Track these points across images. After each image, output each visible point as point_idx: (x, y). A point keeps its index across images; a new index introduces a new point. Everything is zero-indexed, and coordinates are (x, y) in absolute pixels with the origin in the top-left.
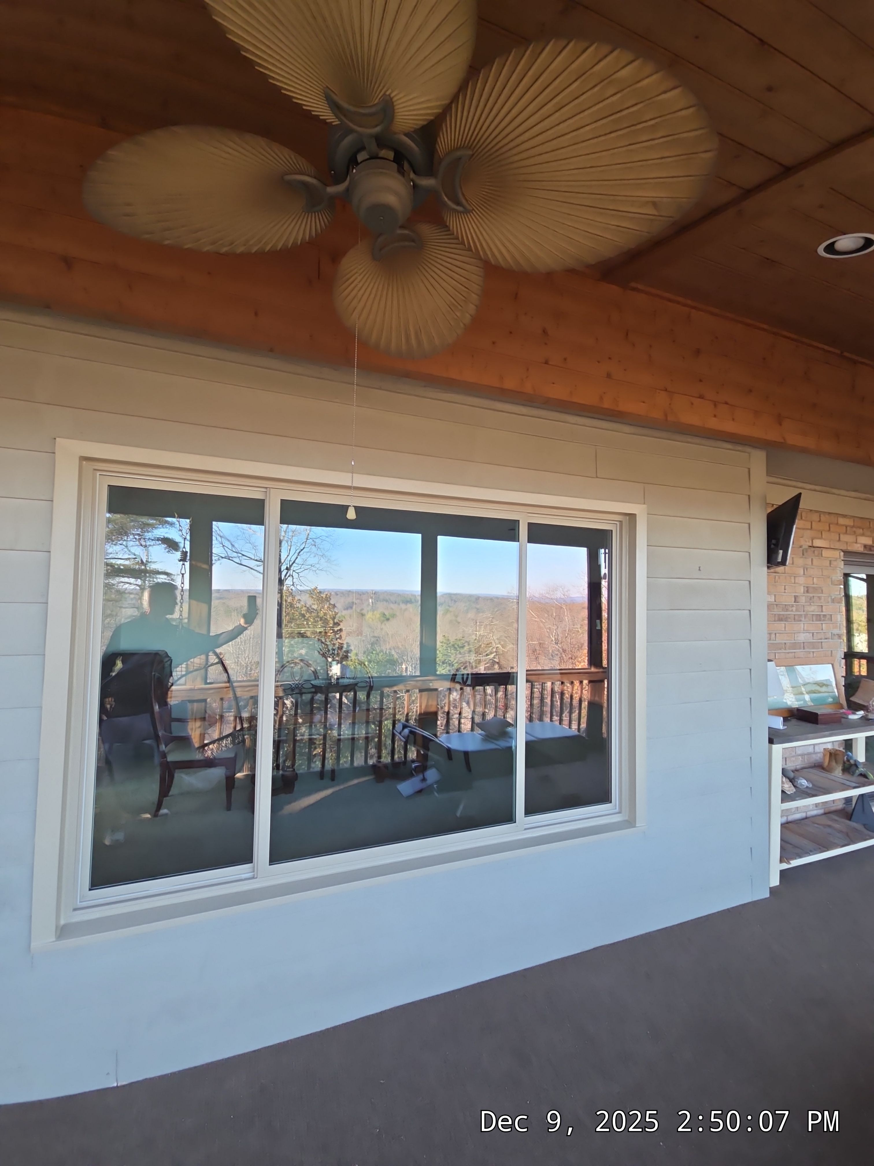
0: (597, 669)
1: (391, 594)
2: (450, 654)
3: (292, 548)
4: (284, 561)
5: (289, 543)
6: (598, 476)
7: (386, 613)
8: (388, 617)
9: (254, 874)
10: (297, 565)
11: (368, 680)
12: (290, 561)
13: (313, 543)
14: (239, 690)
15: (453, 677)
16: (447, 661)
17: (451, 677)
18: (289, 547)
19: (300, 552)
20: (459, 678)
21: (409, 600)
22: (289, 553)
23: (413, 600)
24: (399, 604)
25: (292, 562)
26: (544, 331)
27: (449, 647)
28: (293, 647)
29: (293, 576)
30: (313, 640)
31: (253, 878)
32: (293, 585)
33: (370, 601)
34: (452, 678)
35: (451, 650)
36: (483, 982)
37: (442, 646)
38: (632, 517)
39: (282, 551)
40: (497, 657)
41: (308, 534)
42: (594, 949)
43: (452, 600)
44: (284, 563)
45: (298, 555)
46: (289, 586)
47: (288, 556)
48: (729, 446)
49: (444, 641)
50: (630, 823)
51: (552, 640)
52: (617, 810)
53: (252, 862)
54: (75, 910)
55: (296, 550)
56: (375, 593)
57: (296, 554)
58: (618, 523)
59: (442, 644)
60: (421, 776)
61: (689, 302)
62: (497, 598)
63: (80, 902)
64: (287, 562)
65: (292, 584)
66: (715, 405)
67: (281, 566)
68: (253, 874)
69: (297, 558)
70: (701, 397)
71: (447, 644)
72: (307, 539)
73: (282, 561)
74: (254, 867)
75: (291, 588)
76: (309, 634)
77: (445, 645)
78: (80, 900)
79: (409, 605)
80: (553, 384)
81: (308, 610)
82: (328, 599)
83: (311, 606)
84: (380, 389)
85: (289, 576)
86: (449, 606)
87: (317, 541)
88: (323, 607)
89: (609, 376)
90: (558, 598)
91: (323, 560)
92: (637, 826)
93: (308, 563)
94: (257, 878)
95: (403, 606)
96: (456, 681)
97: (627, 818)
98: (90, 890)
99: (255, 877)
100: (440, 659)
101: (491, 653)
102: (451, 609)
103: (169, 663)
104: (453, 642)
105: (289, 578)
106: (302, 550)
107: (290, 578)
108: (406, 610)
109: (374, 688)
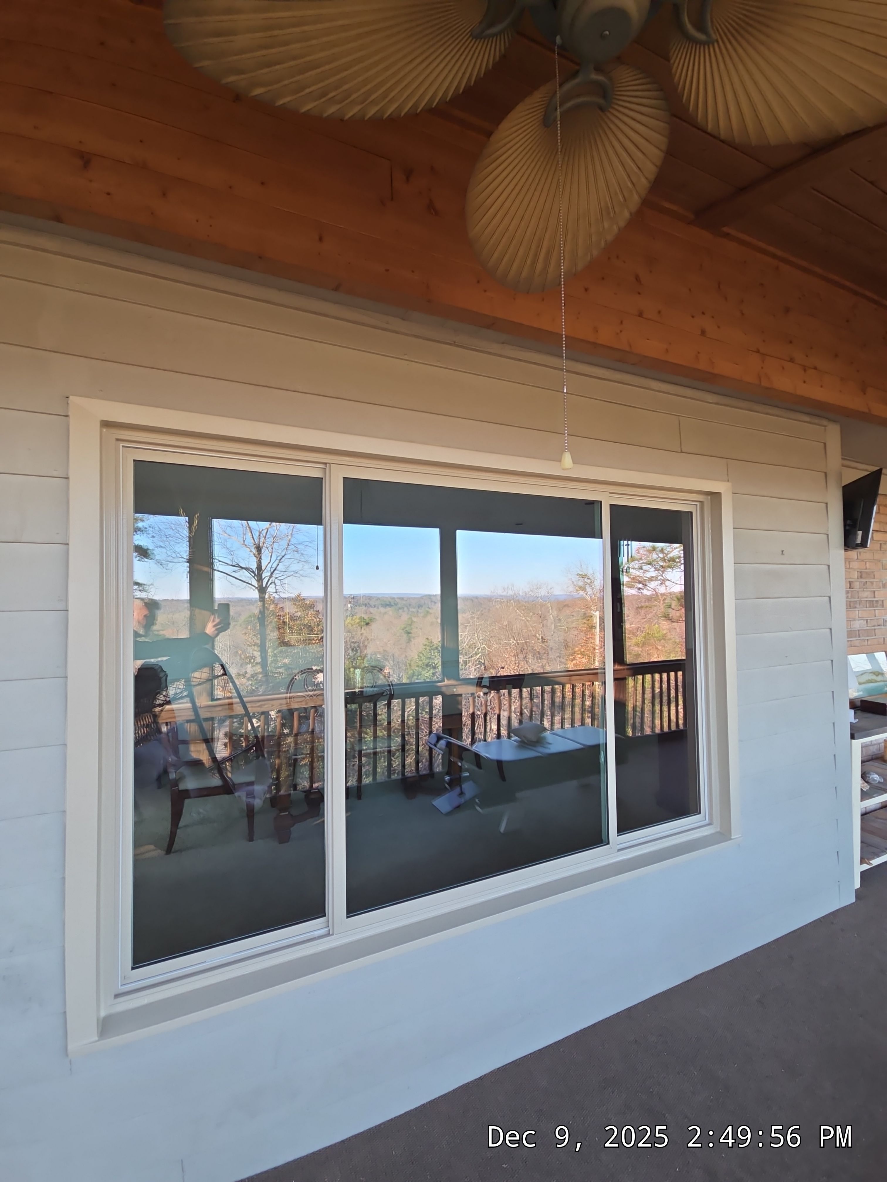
0: (621, 666)
1: (369, 597)
2: (433, 657)
3: (273, 554)
4: (265, 569)
5: (270, 549)
6: (683, 451)
7: (366, 618)
8: (367, 621)
9: (329, 930)
10: (279, 572)
11: (388, 688)
12: (271, 568)
13: (295, 549)
14: (250, 706)
15: (480, 680)
16: (430, 664)
17: (477, 680)
18: (270, 554)
19: (281, 559)
20: (486, 682)
21: (388, 603)
22: (270, 560)
23: (392, 604)
24: (378, 608)
25: (274, 569)
26: (637, 278)
27: (432, 649)
28: (277, 657)
29: (276, 583)
30: (297, 648)
31: (328, 935)
32: (276, 592)
33: (349, 605)
34: (478, 682)
35: (434, 653)
36: (585, 1029)
37: (426, 649)
38: (715, 497)
39: (262, 558)
40: (482, 658)
41: (290, 540)
42: (695, 977)
43: (432, 601)
44: (266, 571)
45: (279, 562)
46: (271, 593)
47: (269, 563)
48: (807, 418)
49: (427, 644)
50: (724, 835)
51: (538, 639)
52: (707, 821)
53: (325, 916)
54: (117, 996)
55: (277, 557)
56: (353, 598)
57: (277, 562)
58: (698, 504)
59: (425, 647)
60: (457, 790)
61: (779, 253)
62: (477, 598)
63: (121, 985)
64: (268, 569)
65: (274, 591)
66: (805, 370)
67: (262, 573)
68: (327, 929)
69: (278, 565)
70: (792, 360)
71: (430, 647)
72: (288, 545)
73: (263, 568)
74: (328, 921)
75: (273, 596)
76: (292, 642)
77: (428, 648)
78: (121, 983)
79: (388, 609)
80: (648, 340)
81: (292, 618)
82: (312, 606)
83: (293, 614)
84: (454, 344)
85: (271, 584)
86: (429, 608)
87: (299, 547)
88: (307, 614)
89: (703, 333)
90: (543, 595)
91: (306, 566)
92: (732, 838)
93: (290, 569)
94: (333, 934)
95: (382, 610)
96: (482, 685)
97: (718, 830)
98: (133, 969)
99: (331, 933)
100: (423, 662)
101: (476, 654)
102: (430, 611)
103: (164, 678)
104: (437, 644)
105: (271, 585)
106: (283, 556)
107: (273, 586)
108: (385, 613)
109: (395, 696)
